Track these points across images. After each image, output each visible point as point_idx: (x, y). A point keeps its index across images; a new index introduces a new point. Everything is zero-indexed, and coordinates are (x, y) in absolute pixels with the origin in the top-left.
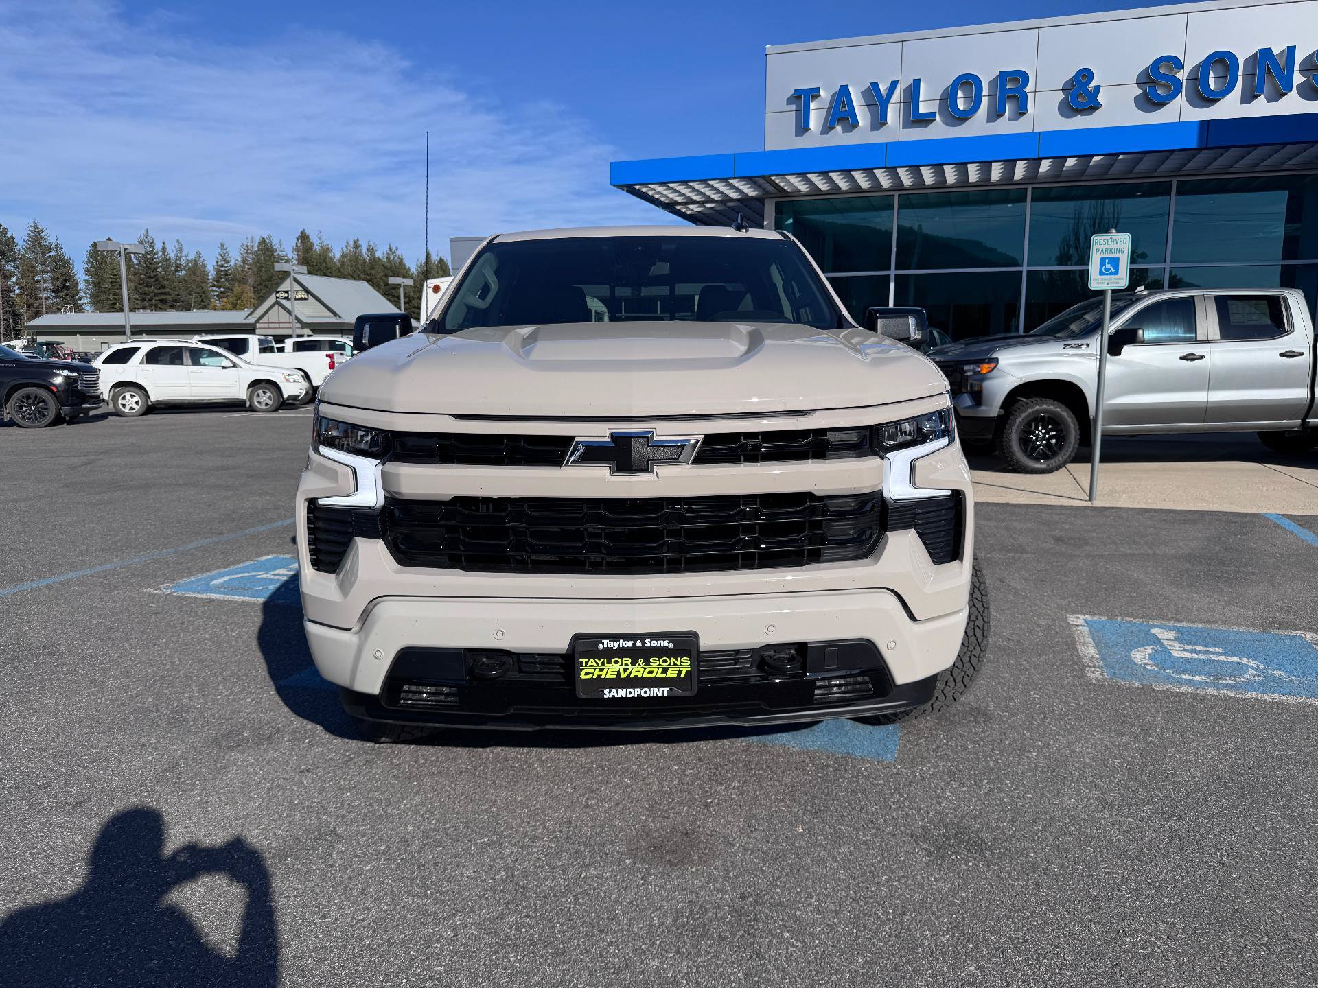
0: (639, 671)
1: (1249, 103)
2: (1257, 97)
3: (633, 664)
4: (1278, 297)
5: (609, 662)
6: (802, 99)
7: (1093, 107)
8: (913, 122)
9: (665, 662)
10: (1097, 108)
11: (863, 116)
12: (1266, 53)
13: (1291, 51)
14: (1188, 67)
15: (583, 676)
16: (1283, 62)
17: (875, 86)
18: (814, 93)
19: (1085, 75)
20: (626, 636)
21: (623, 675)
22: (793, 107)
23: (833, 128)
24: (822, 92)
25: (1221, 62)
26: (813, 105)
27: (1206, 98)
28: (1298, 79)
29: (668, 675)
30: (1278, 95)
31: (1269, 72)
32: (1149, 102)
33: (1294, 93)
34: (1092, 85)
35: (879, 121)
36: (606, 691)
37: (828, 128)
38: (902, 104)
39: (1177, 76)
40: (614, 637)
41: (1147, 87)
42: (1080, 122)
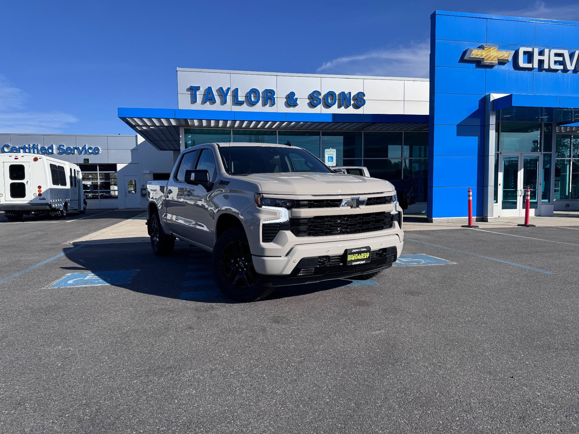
0: (359, 257)
1: (340, 108)
2: (342, 106)
3: (358, 255)
4: (361, 169)
5: (353, 255)
6: (193, 90)
7: (295, 105)
8: (236, 103)
9: (364, 254)
10: (297, 106)
11: (217, 99)
12: (343, 93)
13: (350, 93)
14: (323, 95)
15: (348, 260)
16: (348, 96)
17: (221, 88)
18: (198, 88)
19: (292, 94)
20: (357, 249)
21: (356, 259)
22: (189, 93)
23: (206, 102)
24: (201, 89)
25: (332, 95)
26: (197, 93)
27: (328, 106)
28: (352, 102)
29: (365, 258)
30: (347, 107)
31: (345, 99)
32: (312, 105)
33: (351, 107)
34: (295, 97)
35: (224, 102)
36: (353, 263)
37: (204, 102)
38: (231, 97)
39: (319, 97)
40: (355, 249)
41: (311, 100)
42: (291, 110)
